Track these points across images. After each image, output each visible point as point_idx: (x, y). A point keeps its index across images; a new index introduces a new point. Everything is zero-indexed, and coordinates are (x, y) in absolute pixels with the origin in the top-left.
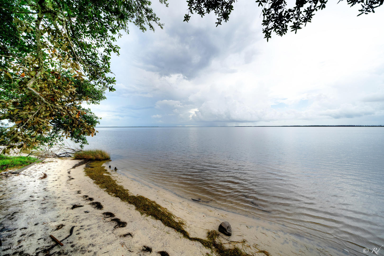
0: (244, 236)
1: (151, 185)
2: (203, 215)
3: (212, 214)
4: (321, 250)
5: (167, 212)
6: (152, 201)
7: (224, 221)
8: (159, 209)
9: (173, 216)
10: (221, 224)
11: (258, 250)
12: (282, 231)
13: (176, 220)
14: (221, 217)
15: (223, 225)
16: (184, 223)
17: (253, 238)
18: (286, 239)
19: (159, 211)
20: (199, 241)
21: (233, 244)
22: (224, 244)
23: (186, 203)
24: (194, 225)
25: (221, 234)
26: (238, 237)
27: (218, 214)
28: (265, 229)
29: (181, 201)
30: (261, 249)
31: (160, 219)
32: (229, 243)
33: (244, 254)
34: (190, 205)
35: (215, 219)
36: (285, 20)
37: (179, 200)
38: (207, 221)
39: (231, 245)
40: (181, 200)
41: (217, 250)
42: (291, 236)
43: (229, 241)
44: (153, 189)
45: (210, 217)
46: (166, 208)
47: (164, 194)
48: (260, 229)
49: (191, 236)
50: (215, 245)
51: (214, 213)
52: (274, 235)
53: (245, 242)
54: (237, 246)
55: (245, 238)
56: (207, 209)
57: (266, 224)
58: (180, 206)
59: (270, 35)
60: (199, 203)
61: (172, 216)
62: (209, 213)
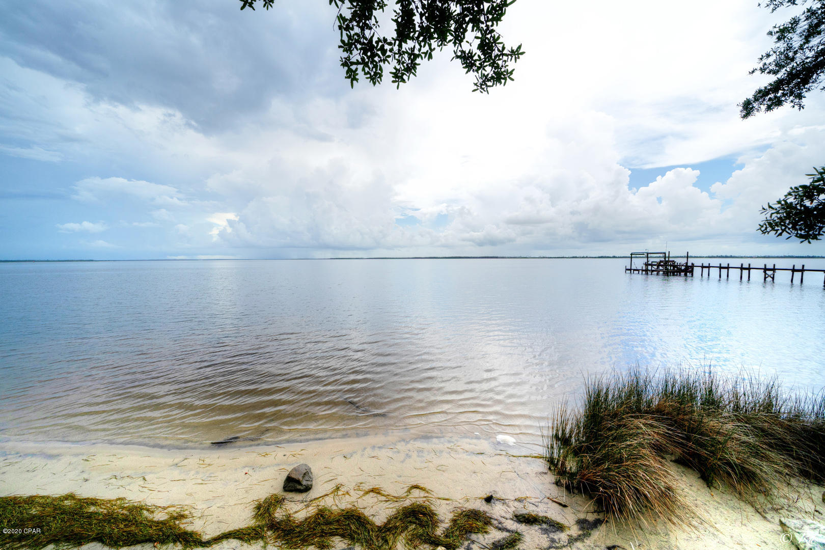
0: (339, 478)
1: (53, 447)
2: (246, 470)
3: (269, 460)
4: (452, 447)
5: (123, 508)
6: (60, 498)
7: (295, 466)
8: (92, 509)
9: (148, 510)
10: (289, 474)
11: (362, 493)
12: (404, 440)
13: (160, 516)
14: (292, 459)
15: (293, 476)
16: (187, 513)
17: (355, 474)
18: (408, 452)
19: (90, 516)
20: (230, 538)
21: (314, 504)
22: (296, 512)
23: (193, 459)
24: (218, 505)
25: (290, 495)
26: (325, 485)
27: (284, 455)
28: (376, 448)
29: (176, 461)
30: (367, 487)
31: (94, 540)
32: (307, 506)
33: (336, 513)
34: (207, 461)
35: (276, 468)
36: (379, 57)
37: (170, 461)
38: (255, 482)
39: (310, 508)
40: (178, 457)
41: (278, 535)
42: (415, 443)
43: (306, 501)
44: (65, 460)
45: (263, 468)
46: (119, 499)
47: (111, 458)
48: (369, 451)
49: (205, 538)
50: (274, 526)
51: (274, 456)
52: (390, 454)
53: (340, 488)
54: (323, 505)
55: (340, 480)
56: (255, 455)
57: (379, 439)
58: (176, 474)
59: (357, 77)
60: (235, 447)
61: (145, 512)
62: (262, 460)
